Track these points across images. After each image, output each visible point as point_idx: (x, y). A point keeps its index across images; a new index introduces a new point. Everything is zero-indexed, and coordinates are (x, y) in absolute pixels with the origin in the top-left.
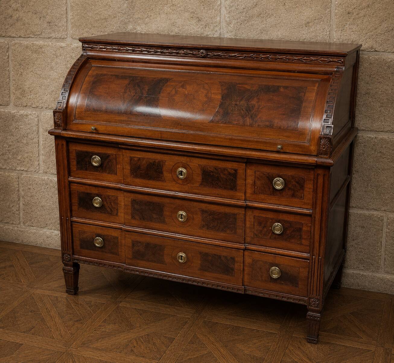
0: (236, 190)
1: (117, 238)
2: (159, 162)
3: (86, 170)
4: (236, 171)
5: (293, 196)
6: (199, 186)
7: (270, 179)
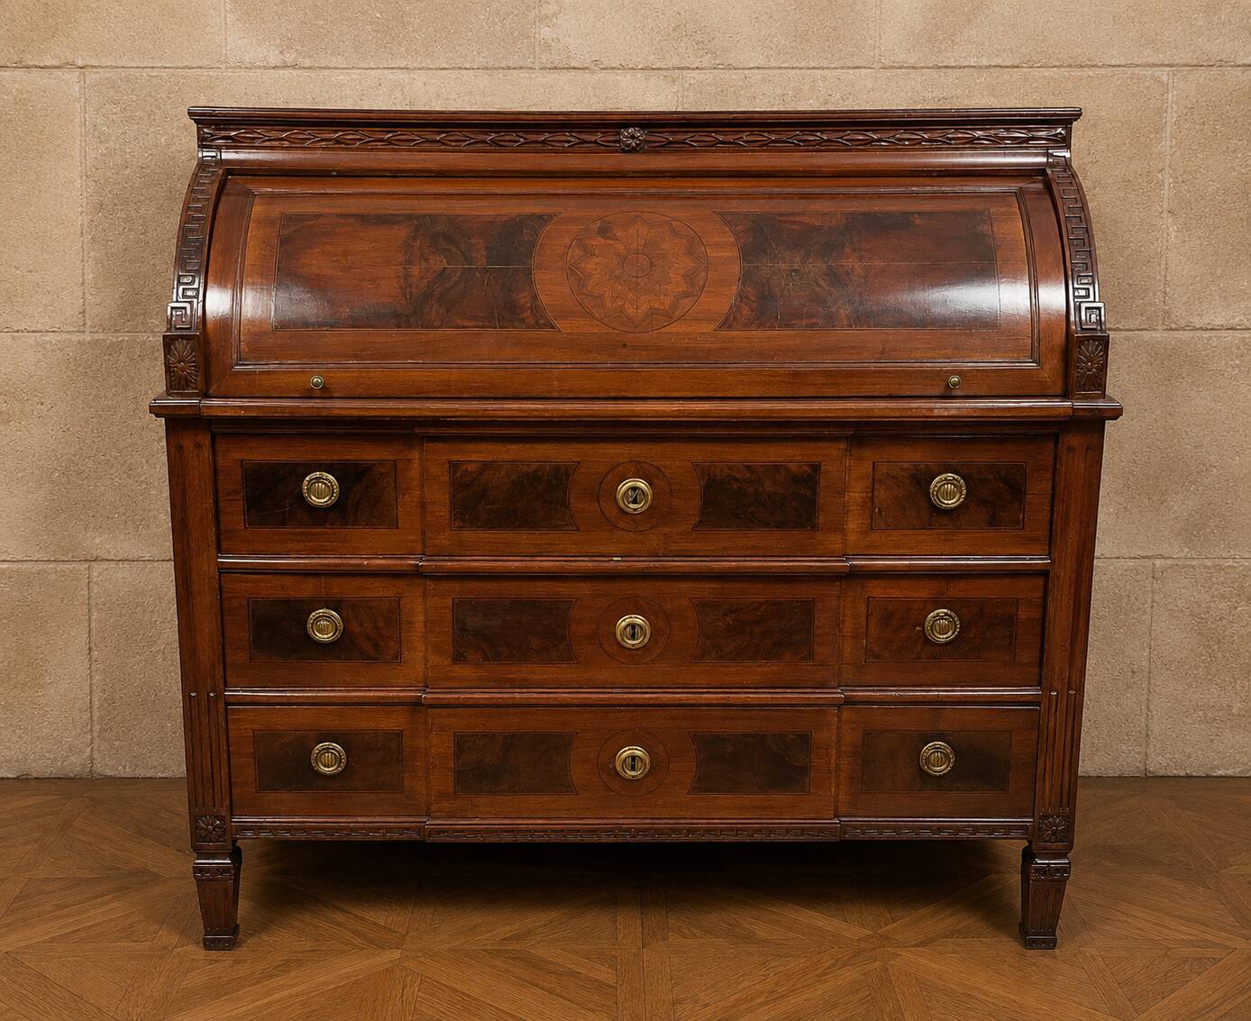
0: (814, 528)
1: (399, 735)
2: (557, 469)
3: (283, 523)
4: (816, 468)
5: (993, 522)
6: (692, 529)
7: (921, 481)
